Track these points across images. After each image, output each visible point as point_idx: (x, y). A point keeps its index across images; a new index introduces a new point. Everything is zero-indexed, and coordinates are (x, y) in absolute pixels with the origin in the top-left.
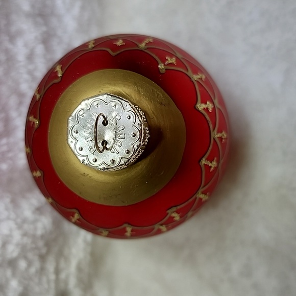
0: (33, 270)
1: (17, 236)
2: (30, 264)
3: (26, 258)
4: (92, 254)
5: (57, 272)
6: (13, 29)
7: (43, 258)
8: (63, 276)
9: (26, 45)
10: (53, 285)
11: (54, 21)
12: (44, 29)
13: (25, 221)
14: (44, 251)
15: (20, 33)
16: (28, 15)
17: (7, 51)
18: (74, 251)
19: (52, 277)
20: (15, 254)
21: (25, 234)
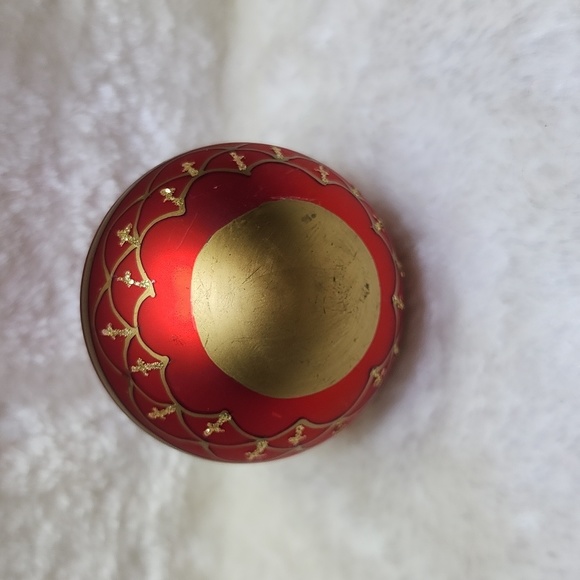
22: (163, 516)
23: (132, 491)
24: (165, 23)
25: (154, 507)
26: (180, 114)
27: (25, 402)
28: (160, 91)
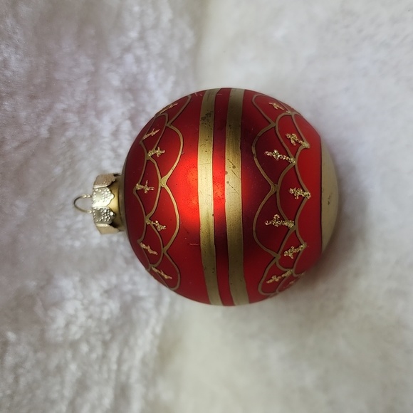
0: (94, 356)
1: (82, 317)
2: (92, 349)
3: (88, 342)
4: (160, 348)
5: (120, 362)
6: (101, 104)
7: (106, 344)
8: (125, 368)
9: (112, 121)
10: (113, 376)
11: (144, 97)
12: (132, 105)
13: (92, 302)
14: (108, 337)
15: (107, 109)
16: (117, 90)
17: (92, 127)
18: (140, 342)
19: (114, 367)
20: (77, 337)
21: (90, 317)
22: (144, 362)
23: (126, 343)
24: (167, 15)
25: (139, 355)
26: (172, 79)
27: (66, 275)
28: (160, 61)
